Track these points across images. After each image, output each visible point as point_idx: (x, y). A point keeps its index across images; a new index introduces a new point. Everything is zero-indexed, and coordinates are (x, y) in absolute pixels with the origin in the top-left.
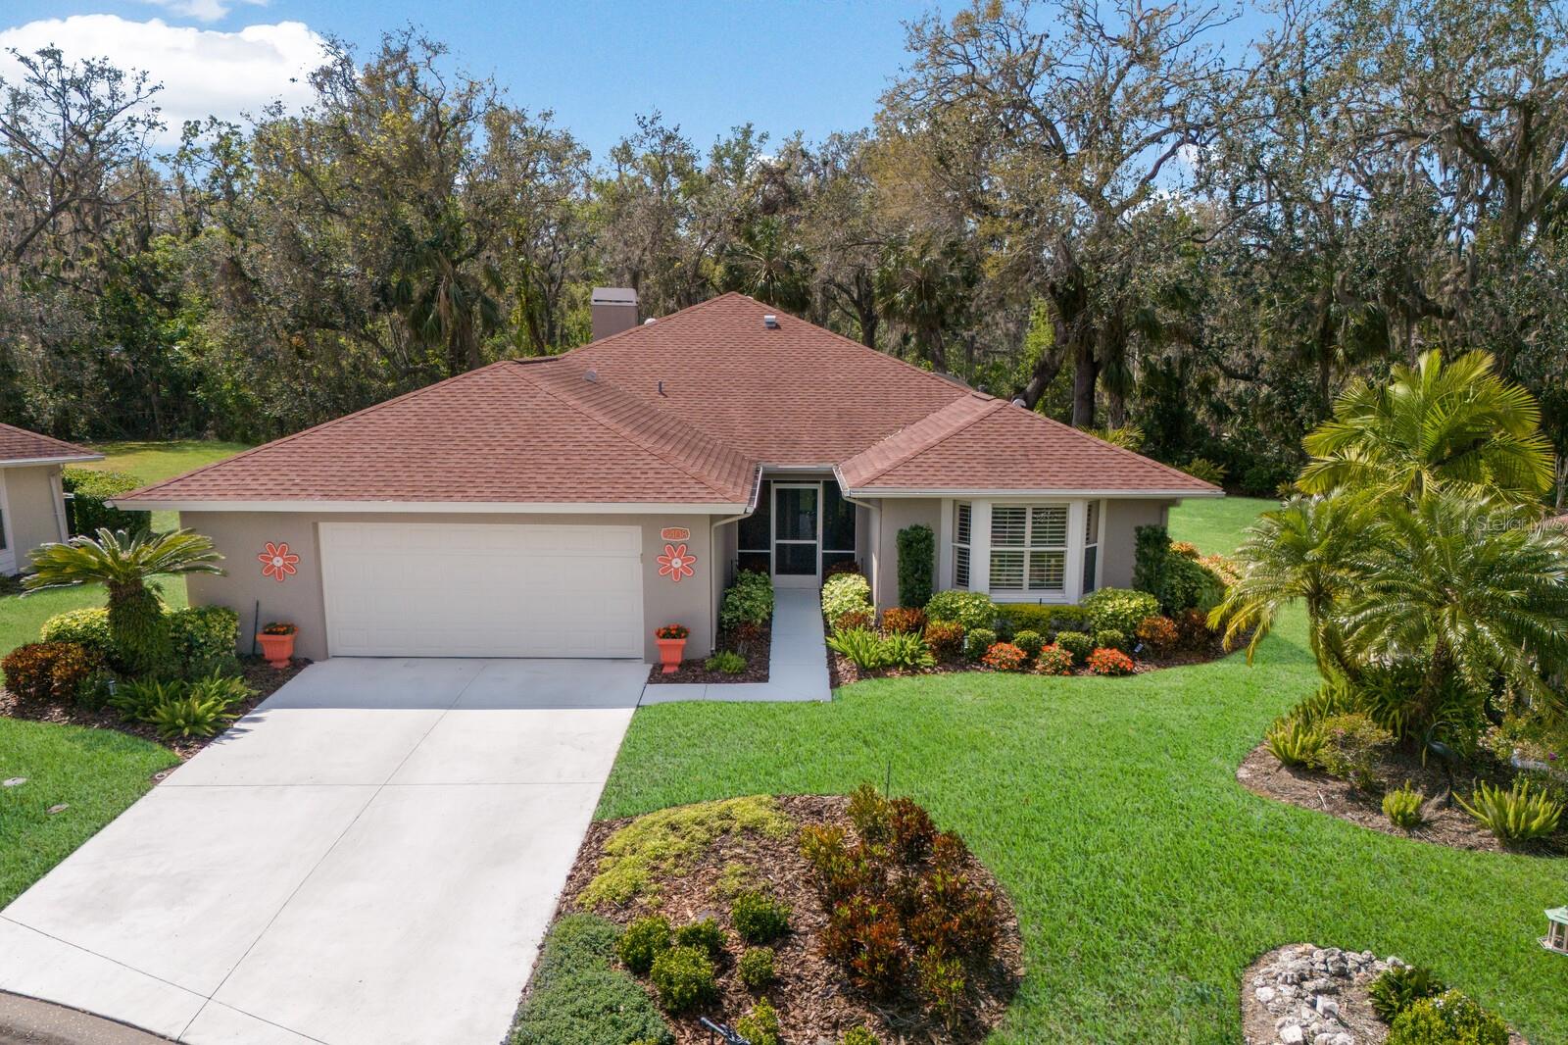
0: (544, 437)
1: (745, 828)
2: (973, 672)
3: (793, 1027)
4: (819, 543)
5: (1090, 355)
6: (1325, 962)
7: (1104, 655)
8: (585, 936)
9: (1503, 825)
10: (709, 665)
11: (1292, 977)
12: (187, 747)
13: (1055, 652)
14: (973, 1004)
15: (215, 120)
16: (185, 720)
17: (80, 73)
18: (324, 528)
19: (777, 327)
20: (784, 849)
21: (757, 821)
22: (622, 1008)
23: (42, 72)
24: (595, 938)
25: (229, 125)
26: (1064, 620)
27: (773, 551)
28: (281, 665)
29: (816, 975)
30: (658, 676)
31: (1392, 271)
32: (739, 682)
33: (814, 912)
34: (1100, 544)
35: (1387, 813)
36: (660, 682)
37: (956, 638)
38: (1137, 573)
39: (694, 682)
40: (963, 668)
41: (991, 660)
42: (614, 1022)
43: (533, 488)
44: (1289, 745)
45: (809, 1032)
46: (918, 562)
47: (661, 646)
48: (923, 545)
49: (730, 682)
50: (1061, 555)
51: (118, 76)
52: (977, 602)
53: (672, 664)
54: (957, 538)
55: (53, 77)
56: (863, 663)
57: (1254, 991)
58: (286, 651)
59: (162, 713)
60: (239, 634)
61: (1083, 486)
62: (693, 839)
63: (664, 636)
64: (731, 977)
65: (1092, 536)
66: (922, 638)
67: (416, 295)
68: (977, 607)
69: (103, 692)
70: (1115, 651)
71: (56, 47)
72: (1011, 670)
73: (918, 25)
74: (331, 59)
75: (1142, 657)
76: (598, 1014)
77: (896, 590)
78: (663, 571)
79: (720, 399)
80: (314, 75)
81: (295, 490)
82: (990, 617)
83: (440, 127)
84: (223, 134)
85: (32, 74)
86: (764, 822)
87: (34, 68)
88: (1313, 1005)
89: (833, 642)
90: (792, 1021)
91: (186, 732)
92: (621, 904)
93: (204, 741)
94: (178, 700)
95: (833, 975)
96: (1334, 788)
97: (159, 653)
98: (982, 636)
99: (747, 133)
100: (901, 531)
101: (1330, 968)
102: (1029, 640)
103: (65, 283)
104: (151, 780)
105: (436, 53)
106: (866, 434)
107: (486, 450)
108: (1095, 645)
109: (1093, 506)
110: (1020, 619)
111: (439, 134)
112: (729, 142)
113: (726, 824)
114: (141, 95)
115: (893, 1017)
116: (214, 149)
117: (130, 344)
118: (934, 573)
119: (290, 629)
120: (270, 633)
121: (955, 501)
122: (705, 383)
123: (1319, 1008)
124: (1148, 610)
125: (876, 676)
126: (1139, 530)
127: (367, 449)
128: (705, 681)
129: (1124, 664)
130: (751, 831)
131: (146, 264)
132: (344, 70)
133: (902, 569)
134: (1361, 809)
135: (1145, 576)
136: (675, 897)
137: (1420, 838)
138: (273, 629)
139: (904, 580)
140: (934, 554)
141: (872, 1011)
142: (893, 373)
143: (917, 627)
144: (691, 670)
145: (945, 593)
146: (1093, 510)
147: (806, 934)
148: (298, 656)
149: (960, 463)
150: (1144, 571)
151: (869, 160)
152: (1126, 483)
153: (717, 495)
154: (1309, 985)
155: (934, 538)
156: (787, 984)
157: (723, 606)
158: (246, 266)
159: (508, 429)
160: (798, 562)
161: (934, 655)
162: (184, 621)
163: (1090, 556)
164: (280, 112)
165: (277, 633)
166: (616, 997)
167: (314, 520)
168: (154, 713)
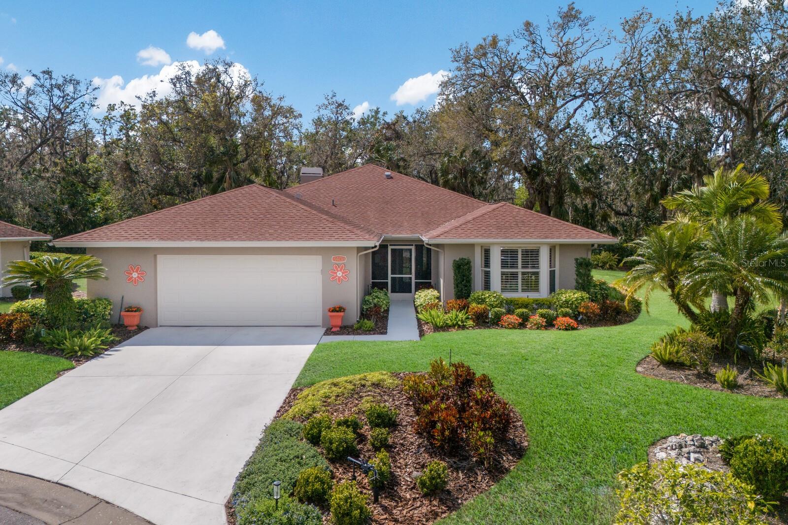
0: (274, 214)
1: (373, 384)
2: (494, 329)
3: (399, 468)
4: (413, 276)
5: (547, 203)
6: (693, 440)
7: (561, 320)
8: (285, 428)
9: (782, 384)
10: (355, 326)
11: (675, 445)
12: (79, 361)
13: (536, 318)
14: (499, 458)
15: (123, 103)
16: (79, 348)
17: (60, 81)
18: (160, 258)
19: (392, 178)
20: (395, 392)
21: (381, 380)
22: (304, 457)
23: (42, 81)
24: (291, 429)
25: (130, 105)
26: (540, 304)
27: (389, 281)
28: (133, 329)
29: (412, 443)
30: (329, 332)
31: (693, 155)
32: (371, 334)
33: (411, 416)
34: (557, 269)
35: (719, 382)
36: (330, 335)
37: (484, 312)
38: (577, 282)
39: (348, 334)
40: (489, 327)
41: (503, 323)
42: (299, 463)
43: (267, 235)
44: (663, 352)
45: (408, 470)
46: (464, 276)
47: (331, 316)
48: (466, 267)
49: (366, 334)
50: (537, 274)
51: (78, 83)
52: (495, 295)
53: (335, 327)
54: (483, 266)
55: (47, 84)
56: (436, 324)
57: (655, 456)
58: (136, 321)
59: (68, 343)
60: (112, 313)
61: (546, 237)
62: (345, 388)
63: (332, 311)
64: (365, 445)
65: (552, 264)
66: (467, 313)
67: (214, 179)
68: (495, 297)
69: (38, 335)
70: (568, 318)
71: (50, 70)
72: (514, 328)
73: (458, 50)
74: (181, 72)
75: (581, 322)
76: (291, 460)
77: (452, 291)
78: (332, 278)
79: (363, 208)
80: (172, 79)
81: (146, 237)
82: (502, 302)
83: (230, 100)
84: (127, 109)
85: (38, 82)
86: (384, 380)
87: (39, 79)
88: (689, 459)
89: (420, 316)
90: (399, 465)
91: (79, 353)
92: (306, 418)
93: (88, 358)
94: (76, 338)
95: (421, 443)
96: (689, 373)
97: (69, 318)
98: (498, 311)
99: (377, 112)
100: (455, 260)
101: (696, 444)
102: (523, 313)
103: (43, 178)
104: (58, 374)
105: (230, 66)
106: (435, 222)
107: (244, 220)
108: (557, 316)
109: (552, 249)
110: (517, 304)
111: (229, 104)
112: (369, 116)
113: (363, 382)
114: (88, 91)
115: (455, 463)
116: (122, 116)
117: (72, 206)
118: (472, 282)
119: (138, 309)
120: (128, 311)
121: (482, 247)
122: (355, 201)
123: (692, 459)
124: (584, 299)
125: (444, 331)
126: (576, 260)
127: (184, 219)
128: (353, 334)
129: (572, 324)
130: (376, 385)
131: (84, 169)
132: (186, 77)
133: (456, 280)
134: (705, 382)
135: (581, 284)
136: (335, 414)
137: (737, 393)
138: (130, 309)
139: (457, 286)
140: (472, 272)
141: (444, 460)
142: (449, 196)
143: (464, 307)
144: (345, 329)
145: (478, 291)
146: (553, 251)
147: (406, 426)
148: (141, 325)
149: (484, 228)
150: (580, 281)
151: (435, 119)
152: (569, 236)
153: (360, 237)
154: (684, 450)
155: (472, 264)
156: (396, 447)
157: (364, 302)
158: (133, 166)
159: (256, 211)
160: (402, 287)
161: (474, 321)
162: (84, 303)
163: (552, 274)
164: (154, 95)
165: (132, 311)
166: (301, 452)
167: (155, 252)
168: (64, 344)
